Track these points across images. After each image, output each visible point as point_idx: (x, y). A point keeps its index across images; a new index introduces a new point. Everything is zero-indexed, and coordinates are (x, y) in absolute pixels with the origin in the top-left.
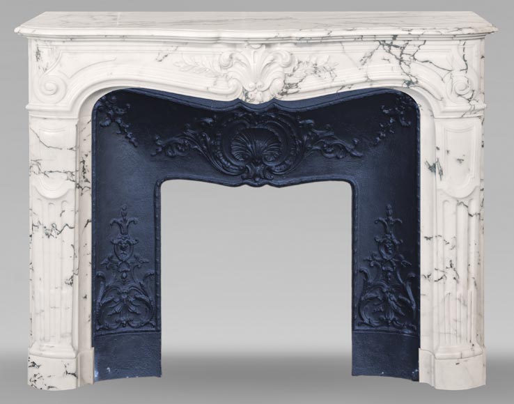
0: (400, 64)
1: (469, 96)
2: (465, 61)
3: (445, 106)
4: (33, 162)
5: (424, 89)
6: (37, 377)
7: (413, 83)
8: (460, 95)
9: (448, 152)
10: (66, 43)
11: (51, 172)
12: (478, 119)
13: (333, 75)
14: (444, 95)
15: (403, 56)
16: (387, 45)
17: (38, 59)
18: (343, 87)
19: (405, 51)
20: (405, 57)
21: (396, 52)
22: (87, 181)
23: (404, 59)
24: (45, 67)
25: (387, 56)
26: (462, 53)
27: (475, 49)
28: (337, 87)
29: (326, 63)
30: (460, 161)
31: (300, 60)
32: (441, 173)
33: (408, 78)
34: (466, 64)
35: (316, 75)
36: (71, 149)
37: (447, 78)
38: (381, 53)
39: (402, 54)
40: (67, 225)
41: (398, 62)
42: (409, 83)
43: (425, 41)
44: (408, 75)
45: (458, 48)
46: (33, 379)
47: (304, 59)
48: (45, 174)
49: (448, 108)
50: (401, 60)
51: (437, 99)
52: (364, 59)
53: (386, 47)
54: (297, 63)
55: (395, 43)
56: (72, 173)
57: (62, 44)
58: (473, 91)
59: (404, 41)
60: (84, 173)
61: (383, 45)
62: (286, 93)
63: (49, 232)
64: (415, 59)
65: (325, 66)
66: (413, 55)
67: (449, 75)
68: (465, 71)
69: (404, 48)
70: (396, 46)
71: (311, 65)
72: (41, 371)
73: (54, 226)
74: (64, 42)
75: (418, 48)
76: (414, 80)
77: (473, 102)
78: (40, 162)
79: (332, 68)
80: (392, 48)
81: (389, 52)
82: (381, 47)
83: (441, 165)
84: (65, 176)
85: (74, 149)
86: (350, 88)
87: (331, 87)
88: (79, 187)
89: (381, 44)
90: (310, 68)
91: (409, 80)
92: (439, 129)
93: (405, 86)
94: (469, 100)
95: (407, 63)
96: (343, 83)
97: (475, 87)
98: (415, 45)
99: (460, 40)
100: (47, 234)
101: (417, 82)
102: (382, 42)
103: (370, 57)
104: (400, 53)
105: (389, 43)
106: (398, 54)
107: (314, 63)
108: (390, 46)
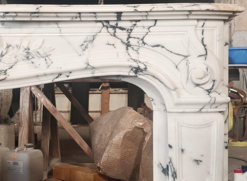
0: (127, 49)
1: (208, 86)
2: (205, 46)
3: (179, 97)
5: (154, 77)
7: (142, 71)
8: (198, 85)
9: (182, 150)
12: (220, 115)
13: (49, 62)
14: (178, 85)
15: (130, 40)
16: (112, 27)
18: (60, 74)
19: (132, 35)
20: (132, 41)
21: (123, 35)
23: (131, 43)
25: (112, 40)
26: (200, 37)
27: (216, 32)
28: (52, 74)
29: (40, 47)
30: (197, 162)
31: (10, 43)
32: (175, 175)
33: (135, 65)
34: (206, 49)
35: (29, 62)
37: (182, 66)
38: (105, 36)
39: (129, 37)
41: (124, 47)
42: (137, 70)
43: (156, 20)
44: (135, 61)
45: (196, 30)
47: (14, 43)
49: (182, 100)
50: (128, 45)
51: (169, 88)
52: (85, 44)
53: (111, 30)
54: (5, 46)
55: (121, 24)
58: (214, 81)
59: (131, 21)
61: (107, 27)
64: (144, 43)
65: (39, 50)
66: (142, 39)
67: (184, 62)
68: (203, 58)
69: (131, 30)
70: (122, 29)
71: (22, 49)
75: (148, 31)
76: (142, 67)
77: (213, 95)
79: (48, 54)
80: (118, 30)
81: (114, 35)
82: (105, 29)
83: (175, 166)
86: (68, 76)
87: (45, 75)
89: (104, 26)
90: (22, 53)
91: (137, 67)
92: (172, 125)
93: (132, 74)
94: (209, 91)
95: (135, 48)
96: (59, 70)
97: (217, 77)
98: (144, 27)
99: (198, 20)
101: (146, 69)
102: (105, 24)
103: (92, 41)
104: (127, 37)
105: (113, 24)
106: (125, 39)
107: (26, 47)
108: (114, 28)
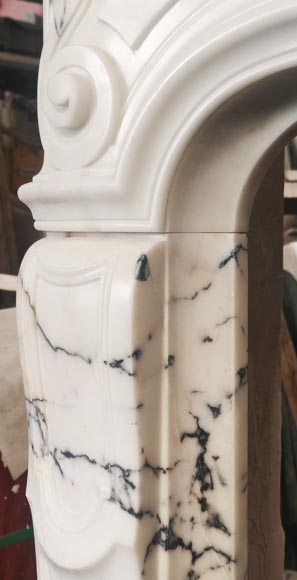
22: (216, 523)
36: (117, 364)
56: (126, 474)
60: (206, 487)
78: (40, 405)
85: (129, 364)
88: (175, 543)
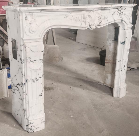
4: (28, 58)
6: (32, 127)
10: (38, 13)
11: (35, 61)
13: (107, 19)
17: (26, 20)
19: (121, 12)
24: (30, 23)
28: (108, 23)
29: (106, 16)
30: (129, 40)
32: (126, 44)
35: (104, 20)
36: (42, 51)
37: (128, 19)
38: (116, 12)
40: (40, 77)
43: (126, 8)
46: (31, 128)
47: (102, 15)
48: (33, 62)
49: (128, 27)
50: (120, 14)
56: (42, 60)
57: (36, 13)
62: (99, 25)
63: (34, 81)
67: (129, 17)
69: (121, 10)
71: (103, 17)
72: (34, 124)
73: (36, 79)
74: (37, 12)
78: (30, 58)
83: (126, 42)
84: (40, 61)
91: (122, 19)
98: (123, 10)
100: (34, 82)
101: (124, 20)
102: (117, 9)
103: (114, 14)
106: (119, 12)
